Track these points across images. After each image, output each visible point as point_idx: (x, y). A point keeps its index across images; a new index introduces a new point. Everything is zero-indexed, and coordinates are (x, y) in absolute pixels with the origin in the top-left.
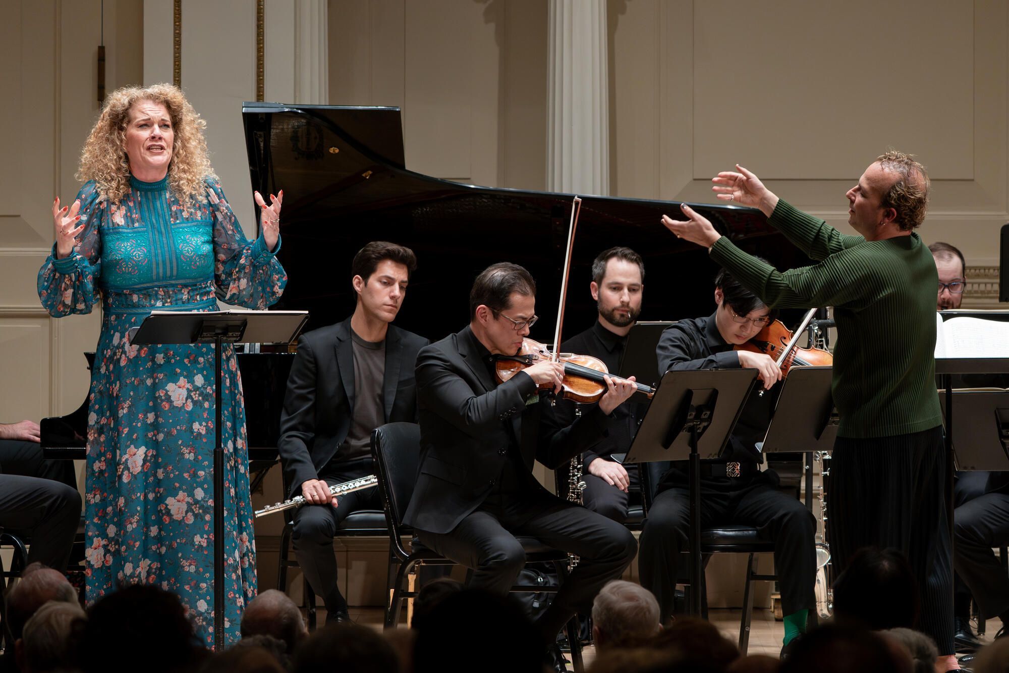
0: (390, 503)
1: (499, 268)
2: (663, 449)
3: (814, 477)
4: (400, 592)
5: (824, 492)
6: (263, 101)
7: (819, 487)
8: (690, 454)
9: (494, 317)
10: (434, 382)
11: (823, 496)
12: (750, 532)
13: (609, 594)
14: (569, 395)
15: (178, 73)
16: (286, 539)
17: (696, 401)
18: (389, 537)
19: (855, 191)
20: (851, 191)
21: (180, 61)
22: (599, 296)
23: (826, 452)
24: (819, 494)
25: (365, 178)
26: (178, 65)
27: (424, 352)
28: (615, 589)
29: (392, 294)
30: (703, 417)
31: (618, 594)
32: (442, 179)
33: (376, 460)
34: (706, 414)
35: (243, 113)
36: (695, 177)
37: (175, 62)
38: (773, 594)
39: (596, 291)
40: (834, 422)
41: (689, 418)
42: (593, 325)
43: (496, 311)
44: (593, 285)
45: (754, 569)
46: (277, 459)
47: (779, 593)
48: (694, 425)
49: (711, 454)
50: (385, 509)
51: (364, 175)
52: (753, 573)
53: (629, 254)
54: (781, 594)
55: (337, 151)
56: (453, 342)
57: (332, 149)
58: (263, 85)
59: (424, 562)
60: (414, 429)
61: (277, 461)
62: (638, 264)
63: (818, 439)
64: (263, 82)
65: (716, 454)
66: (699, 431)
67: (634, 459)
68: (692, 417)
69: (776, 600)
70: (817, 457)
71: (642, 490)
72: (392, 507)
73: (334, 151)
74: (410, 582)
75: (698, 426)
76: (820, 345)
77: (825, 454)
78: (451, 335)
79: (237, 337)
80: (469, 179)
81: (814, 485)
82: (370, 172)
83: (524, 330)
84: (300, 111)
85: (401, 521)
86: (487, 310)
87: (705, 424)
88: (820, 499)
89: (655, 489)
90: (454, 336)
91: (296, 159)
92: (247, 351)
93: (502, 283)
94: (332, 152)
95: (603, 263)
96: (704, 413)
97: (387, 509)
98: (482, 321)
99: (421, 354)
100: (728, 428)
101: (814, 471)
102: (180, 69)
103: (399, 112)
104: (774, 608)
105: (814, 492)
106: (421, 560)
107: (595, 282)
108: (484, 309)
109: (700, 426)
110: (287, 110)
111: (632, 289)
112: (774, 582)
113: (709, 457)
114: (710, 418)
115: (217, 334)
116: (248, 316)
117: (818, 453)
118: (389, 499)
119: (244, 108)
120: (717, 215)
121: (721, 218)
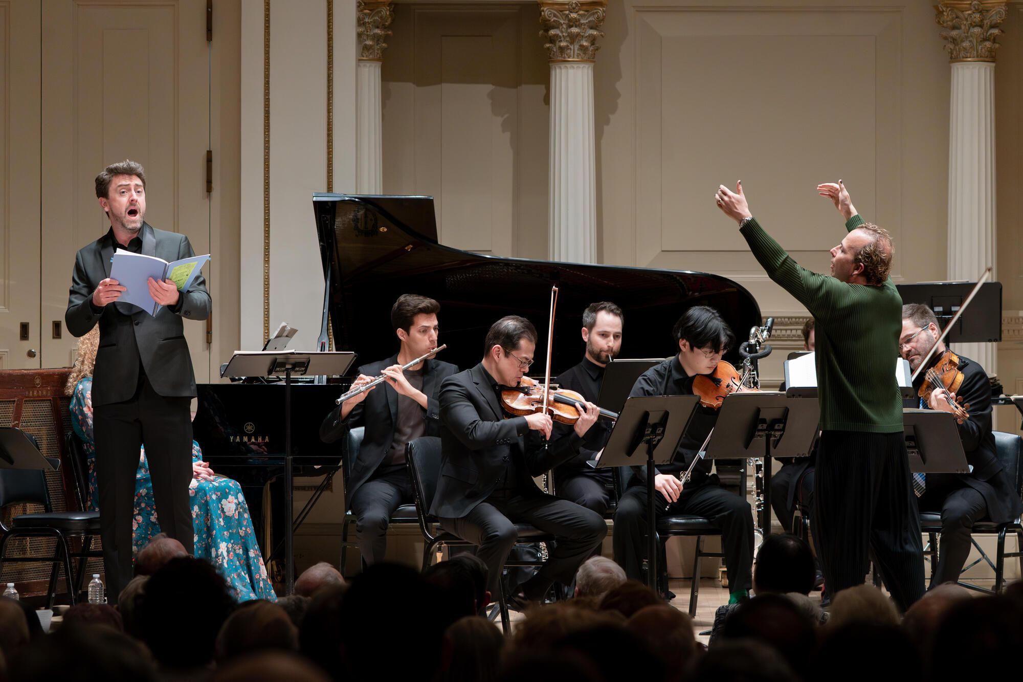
0: (420, 498)
1: (511, 319)
2: (627, 456)
3: (747, 478)
4: (427, 566)
5: (757, 489)
6: (332, 192)
7: (752, 486)
8: (648, 461)
9: (505, 354)
10: (451, 404)
11: (756, 492)
12: (701, 520)
13: (591, 565)
14: (557, 417)
15: (267, 171)
16: (346, 525)
17: (652, 420)
18: (418, 524)
19: (837, 249)
20: (834, 248)
21: (269, 162)
22: (589, 340)
23: (758, 459)
24: (752, 491)
25: (407, 251)
26: (267, 165)
27: (447, 380)
28: (596, 563)
29: (431, 339)
30: (657, 432)
31: (598, 566)
32: (464, 251)
33: (410, 466)
34: (660, 430)
35: (313, 201)
36: (663, 250)
37: (265, 163)
38: (721, 567)
39: (586, 335)
40: (759, 435)
41: (646, 433)
42: (581, 361)
43: (507, 351)
44: (584, 330)
45: (701, 549)
46: (339, 465)
47: (725, 566)
48: (651, 438)
49: (664, 461)
50: (416, 503)
51: (406, 248)
52: (700, 551)
53: (615, 309)
54: (726, 567)
55: (386, 230)
56: (469, 375)
57: (382, 228)
58: (332, 179)
59: (445, 543)
60: (436, 442)
61: (340, 466)
62: (620, 317)
63: (746, 449)
64: (332, 177)
65: (668, 461)
66: (654, 443)
67: (605, 464)
68: (649, 432)
69: (723, 572)
70: (750, 463)
71: (615, 487)
72: (421, 501)
73: (383, 230)
74: (438, 558)
75: (654, 439)
76: (753, 377)
77: (757, 460)
78: (466, 370)
79: (302, 371)
80: (490, 251)
81: (747, 484)
82: (411, 246)
83: (525, 368)
84: (357, 200)
85: (428, 512)
86: (501, 349)
87: (659, 437)
88: (753, 495)
89: (625, 486)
90: (469, 372)
91: (357, 236)
92: (316, 383)
93: (515, 330)
94: (381, 230)
95: (594, 314)
96: (658, 429)
97: (418, 503)
98: (496, 357)
99: (443, 382)
100: (677, 441)
101: (748, 473)
102: (269, 168)
103: (432, 200)
104: (722, 578)
105: (747, 489)
106: (443, 542)
107: (585, 327)
108: (499, 348)
109: (655, 439)
110: (347, 199)
111: (616, 336)
112: (721, 558)
113: (662, 462)
114: (663, 432)
115: (287, 369)
116: (311, 355)
117: (751, 460)
118: (419, 495)
119: (314, 198)
120: (678, 278)
121: (681, 281)
